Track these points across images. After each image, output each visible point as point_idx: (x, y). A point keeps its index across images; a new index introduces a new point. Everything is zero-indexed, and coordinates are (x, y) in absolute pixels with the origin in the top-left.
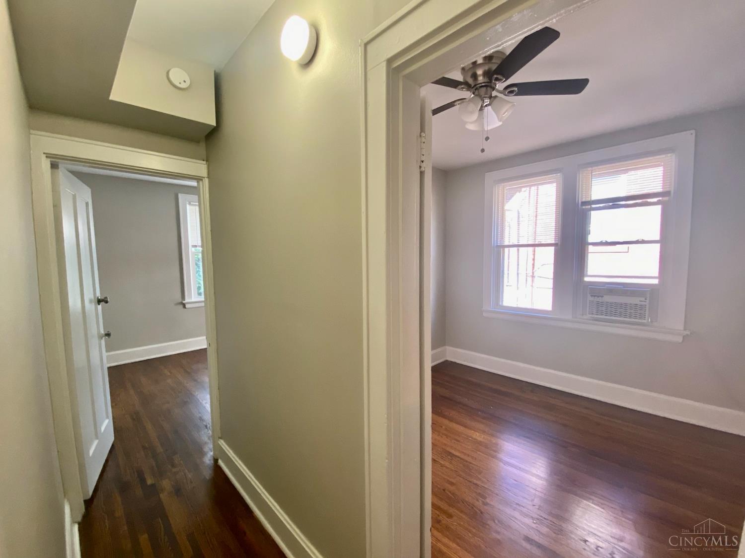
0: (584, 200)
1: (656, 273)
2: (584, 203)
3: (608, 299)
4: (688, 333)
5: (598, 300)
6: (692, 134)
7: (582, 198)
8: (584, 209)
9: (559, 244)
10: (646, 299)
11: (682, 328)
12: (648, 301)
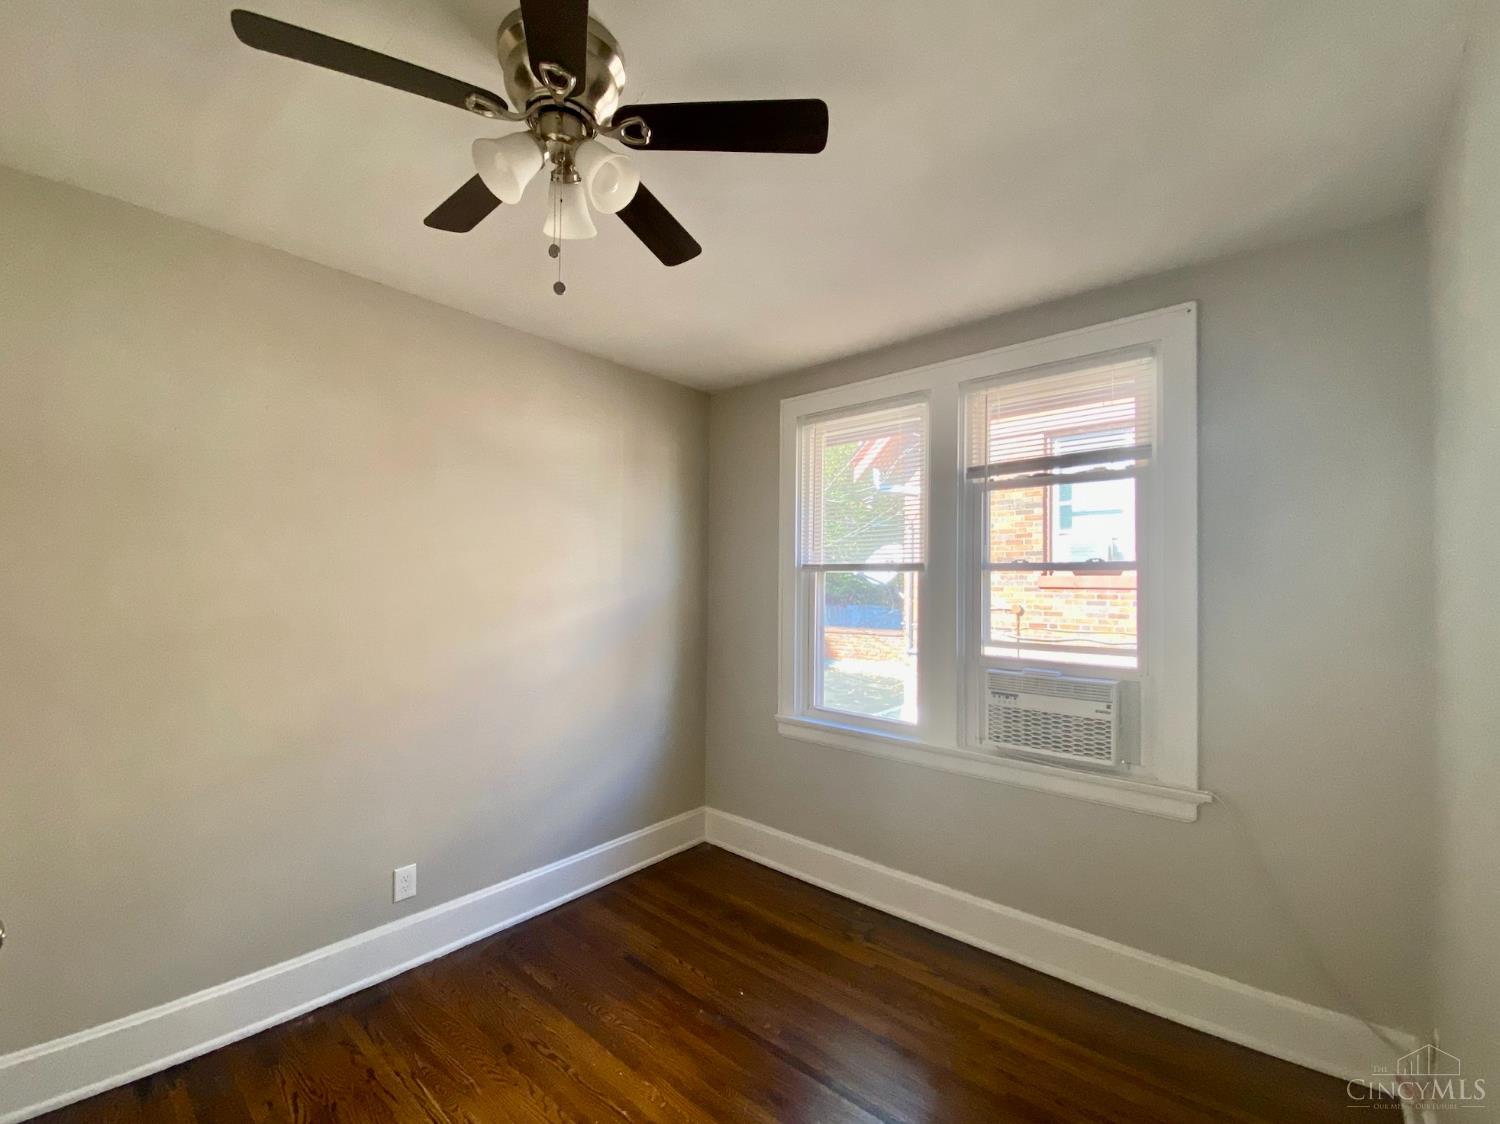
0: (975, 463)
1: (1131, 641)
2: (975, 471)
3: (1025, 702)
4: (1208, 799)
5: (1007, 705)
6: (1189, 311)
7: (970, 459)
8: (974, 485)
9: (926, 565)
10: (1109, 707)
11: (1193, 783)
12: (1113, 710)
